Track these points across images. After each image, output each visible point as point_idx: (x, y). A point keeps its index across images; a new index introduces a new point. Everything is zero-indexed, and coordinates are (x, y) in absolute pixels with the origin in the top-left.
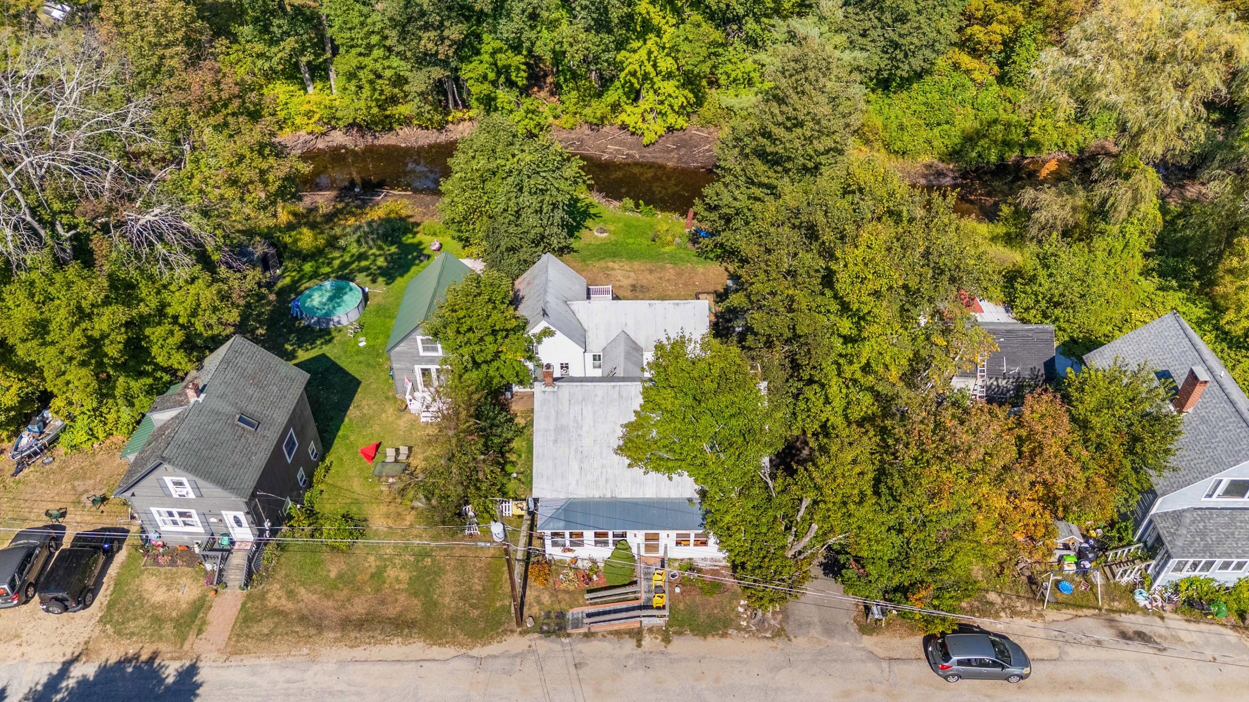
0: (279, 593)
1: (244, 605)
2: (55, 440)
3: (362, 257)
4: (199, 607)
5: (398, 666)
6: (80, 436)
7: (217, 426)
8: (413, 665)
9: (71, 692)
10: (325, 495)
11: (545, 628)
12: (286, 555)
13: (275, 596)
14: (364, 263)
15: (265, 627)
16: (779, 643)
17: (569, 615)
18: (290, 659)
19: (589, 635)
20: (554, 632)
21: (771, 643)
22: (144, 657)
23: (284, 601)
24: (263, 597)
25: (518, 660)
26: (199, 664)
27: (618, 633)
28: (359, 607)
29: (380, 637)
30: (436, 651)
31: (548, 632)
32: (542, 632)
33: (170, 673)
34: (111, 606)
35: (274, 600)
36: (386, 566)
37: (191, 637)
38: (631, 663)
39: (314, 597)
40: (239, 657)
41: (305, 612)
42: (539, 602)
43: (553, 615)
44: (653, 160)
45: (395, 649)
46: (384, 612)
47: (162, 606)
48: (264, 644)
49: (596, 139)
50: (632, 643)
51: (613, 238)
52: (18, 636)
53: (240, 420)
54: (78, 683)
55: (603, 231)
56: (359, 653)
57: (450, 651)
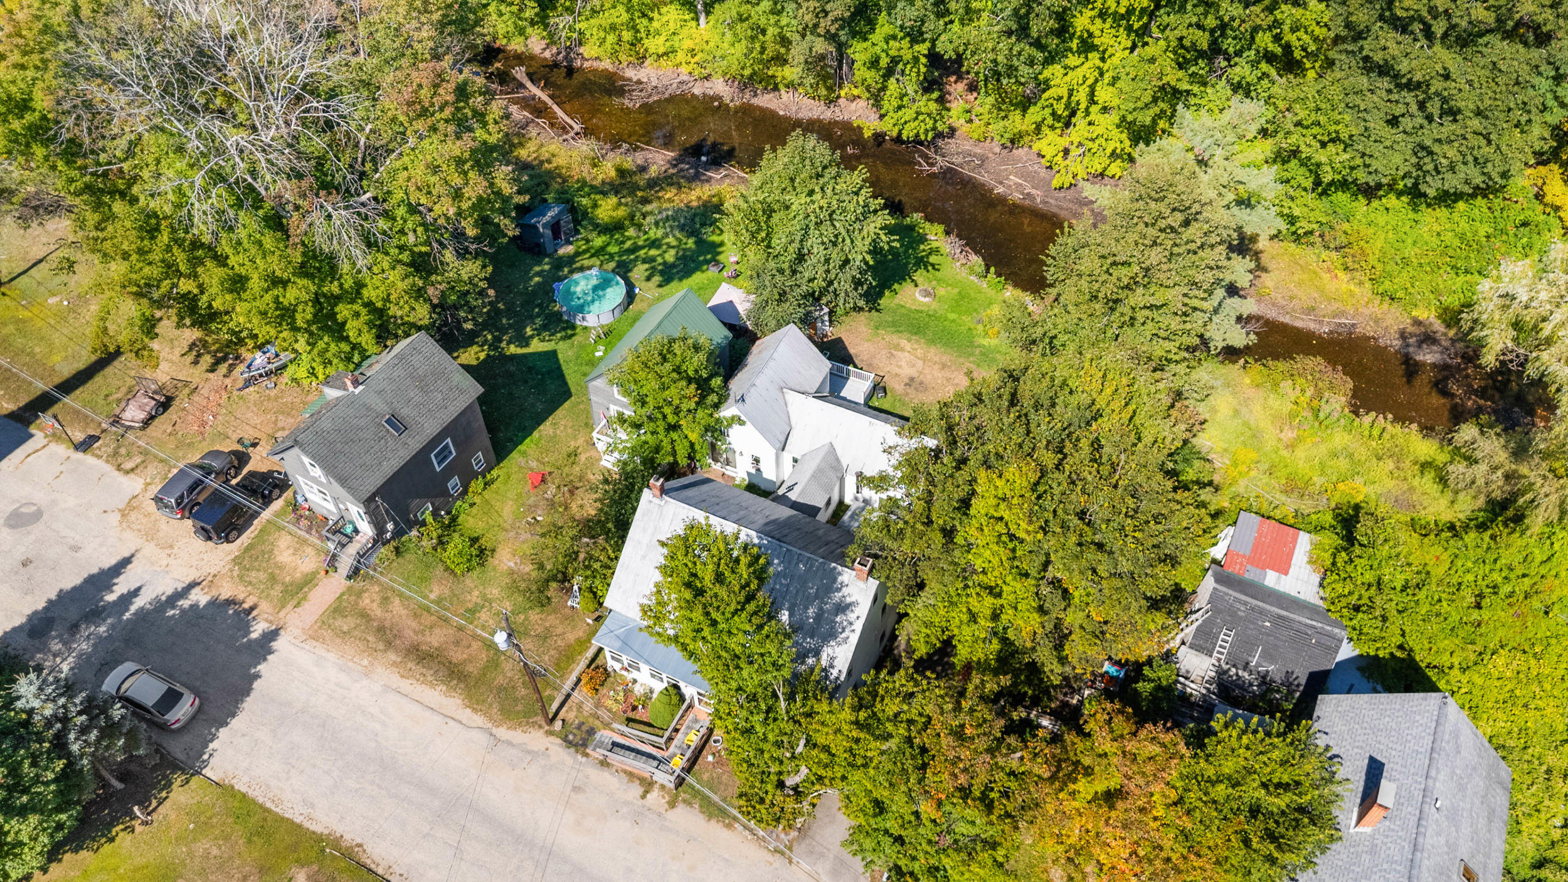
0: (375, 596)
1: (343, 594)
2: (284, 367)
3: (654, 244)
4: (309, 581)
5: (428, 713)
6: (302, 373)
7: (362, 422)
8: (438, 719)
9: (183, 611)
10: (474, 510)
11: (571, 737)
12: (400, 560)
13: (370, 601)
14: (653, 252)
15: (345, 624)
16: (778, 861)
17: (598, 736)
18: (350, 664)
19: (604, 763)
20: (576, 745)
21: (769, 857)
22: (246, 606)
23: (375, 606)
24: (359, 594)
25: (529, 758)
26: (282, 632)
27: (631, 775)
28: (435, 638)
29: (430, 678)
30: (466, 715)
31: (570, 742)
32: (565, 739)
33: (258, 629)
34: (248, 548)
35: (367, 601)
36: (483, 607)
37: (289, 607)
38: (625, 810)
39: (404, 612)
40: (314, 643)
41: (387, 624)
42: (580, 707)
43: (584, 728)
44: (1055, 210)
45: (437, 696)
46: (452, 653)
47: (281, 567)
48: (338, 641)
49: (1004, 163)
50: (640, 790)
51: (935, 305)
52: (171, 547)
53: (388, 421)
54: (192, 606)
55: (927, 294)
56: (406, 685)
57: (479, 720)
